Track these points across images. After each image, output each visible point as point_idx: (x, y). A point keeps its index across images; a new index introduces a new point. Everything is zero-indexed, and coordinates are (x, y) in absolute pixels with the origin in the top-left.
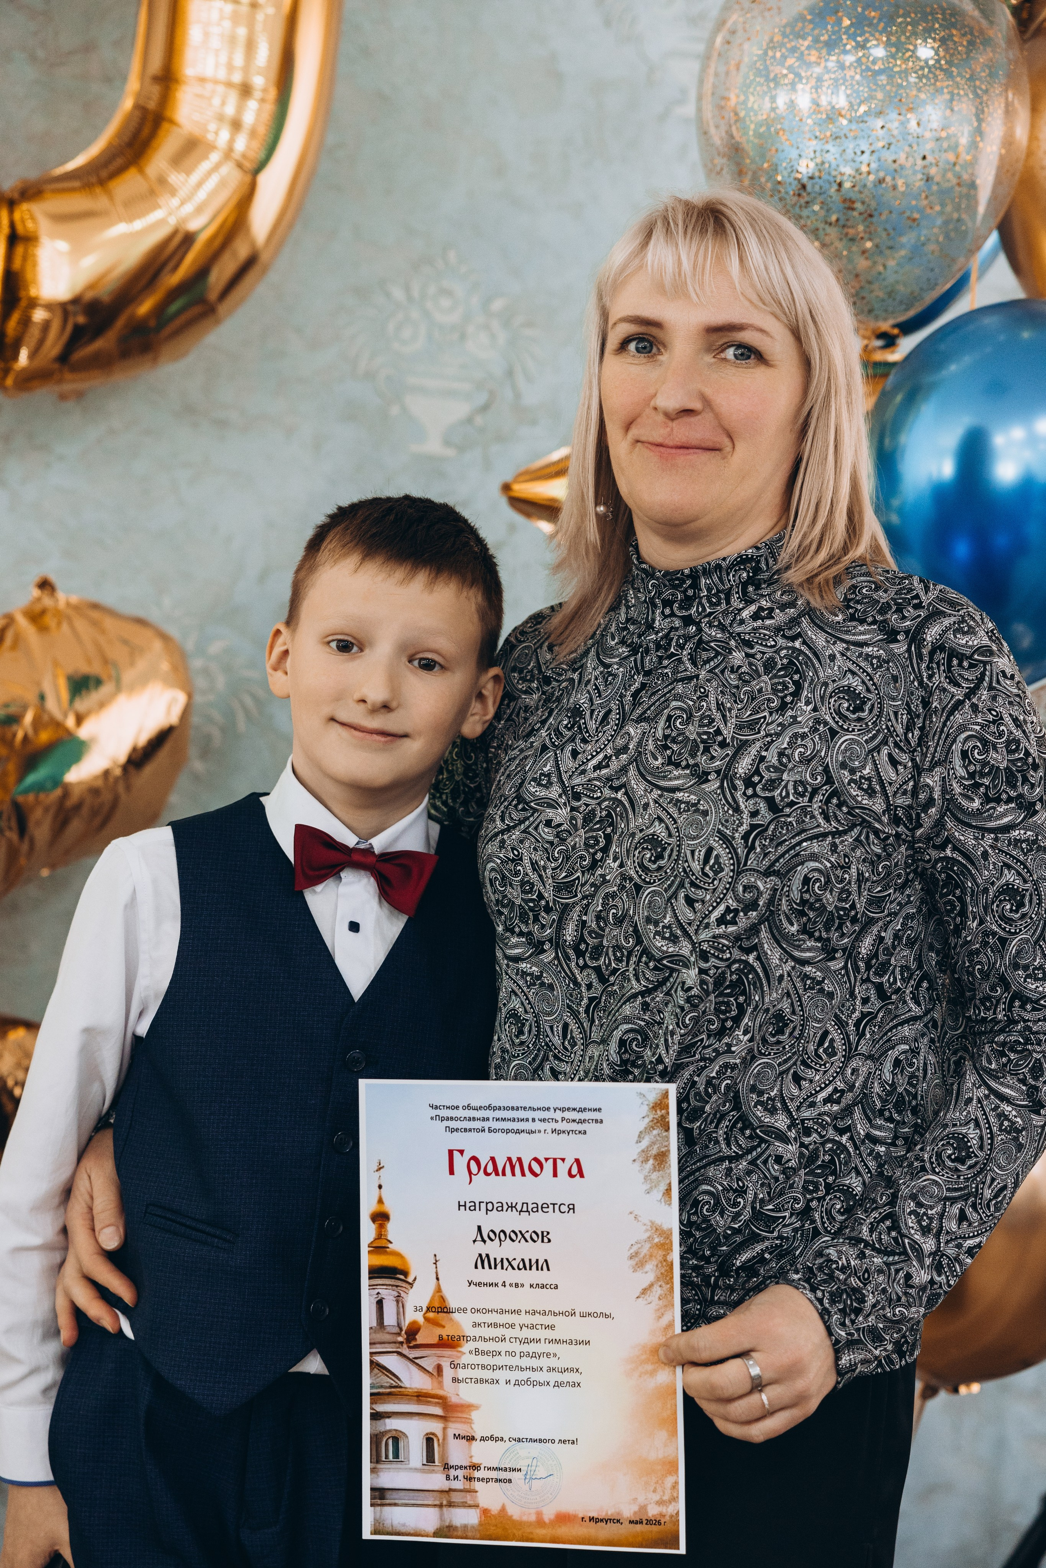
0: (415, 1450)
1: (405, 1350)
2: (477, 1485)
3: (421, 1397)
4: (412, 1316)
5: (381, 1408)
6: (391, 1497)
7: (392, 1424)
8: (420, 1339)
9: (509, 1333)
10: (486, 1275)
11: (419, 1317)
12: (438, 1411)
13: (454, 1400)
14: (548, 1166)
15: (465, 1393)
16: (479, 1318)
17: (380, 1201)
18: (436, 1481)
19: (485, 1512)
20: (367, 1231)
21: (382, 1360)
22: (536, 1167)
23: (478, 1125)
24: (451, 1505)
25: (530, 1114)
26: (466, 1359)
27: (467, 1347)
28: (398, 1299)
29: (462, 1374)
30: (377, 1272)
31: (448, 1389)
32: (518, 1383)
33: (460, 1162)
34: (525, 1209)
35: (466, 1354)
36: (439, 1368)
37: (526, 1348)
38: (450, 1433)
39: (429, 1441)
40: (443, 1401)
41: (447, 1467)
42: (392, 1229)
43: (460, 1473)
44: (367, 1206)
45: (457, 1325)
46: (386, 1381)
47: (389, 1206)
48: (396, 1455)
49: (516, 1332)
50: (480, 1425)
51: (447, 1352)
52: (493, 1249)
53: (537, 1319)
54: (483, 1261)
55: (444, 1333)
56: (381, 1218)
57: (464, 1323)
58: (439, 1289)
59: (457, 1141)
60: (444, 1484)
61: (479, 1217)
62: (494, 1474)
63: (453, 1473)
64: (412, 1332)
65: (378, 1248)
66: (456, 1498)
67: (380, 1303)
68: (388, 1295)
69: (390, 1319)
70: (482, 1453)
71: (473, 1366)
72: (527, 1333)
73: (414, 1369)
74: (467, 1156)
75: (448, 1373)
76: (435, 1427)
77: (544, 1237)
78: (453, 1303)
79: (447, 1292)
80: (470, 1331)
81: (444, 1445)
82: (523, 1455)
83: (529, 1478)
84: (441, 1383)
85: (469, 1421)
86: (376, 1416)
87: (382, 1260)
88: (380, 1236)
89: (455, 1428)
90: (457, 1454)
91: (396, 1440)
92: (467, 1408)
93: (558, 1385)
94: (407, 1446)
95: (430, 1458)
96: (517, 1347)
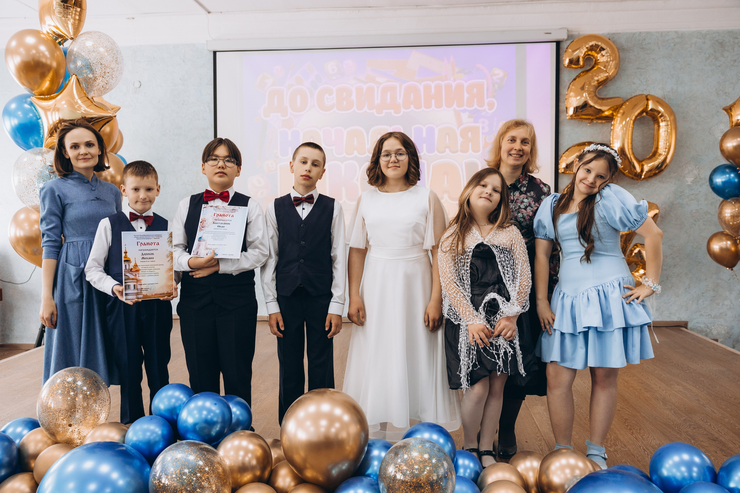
0: (132, 287)
1: (130, 272)
2: (142, 291)
3: (133, 279)
4: (131, 267)
5: (126, 281)
6: (128, 295)
7: (128, 284)
8: (133, 270)
9: (147, 269)
10: (143, 260)
11: (132, 267)
12: (136, 281)
13: (138, 279)
14: (153, 244)
15: (140, 278)
16: (142, 267)
17: (126, 250)
18: (136, 291)
19: (144, 295)
20: (123, 255)
21: (125, 274)
22: (151, 244)
23: (142, 238)
24: (138, 295)
25: (150, 236)
26: (140, 273)
27: (140, 271)
28: (129, 265)
29: (140, 275)
30: (125, 261)
31: (137, 277)
32: (149, 276)
33: (139, 244)
34: (150, 250)
35: (140, 272)
36: (136, 275)
37: (150, 271)
38: (138, 284)
39: (134, 286)
40: (137, 280)
41: (137, 289)
42: (128, 254)
43: (140, 290)
44: (123, 251)
45: (139, 268)
46: (127, 277)
47: (127, 251)
48: (129, 288)
49: (148, 268)
50: (143, 282)
51: (137, 272)
52: (145, 256)
53: (152, 266)
54: (143, 258)
55: (137, 269)
56: (126, 253)
57: (140, 267)
58: (136, 263)
59: (138, 240)
60: (137, 292)
61: (142, 252)
62: (145, 289)
63: (138, 290)
64: (131, 270)
65: (125, 257)
66: (139, 293)
67: (126, 266)
68: (127, 264)
69: (127, 268)
70: (143, 287)
71: (141, 274)
72: (150, 268)
73: (132, 275)
74: (140, 243)
75: (137, 275)
76: (135, 283)
77: (153, 254)
78: (138, 265)
79: (137, 263)
80: (141, 269)
81: (137, 286)
82: (150, 286)
83: (151, 289)
84: (136, 277)
85: (141, 282)
86: (125, 283)
87: (125, 259)
88: (125, 255)
89: (138, 283)
90: (139, 287)
91: (129, 286)
92: (141, 280)
93: (155, 275)
94: (131, 287)
95: (135, 288)
96: (149, 271)
